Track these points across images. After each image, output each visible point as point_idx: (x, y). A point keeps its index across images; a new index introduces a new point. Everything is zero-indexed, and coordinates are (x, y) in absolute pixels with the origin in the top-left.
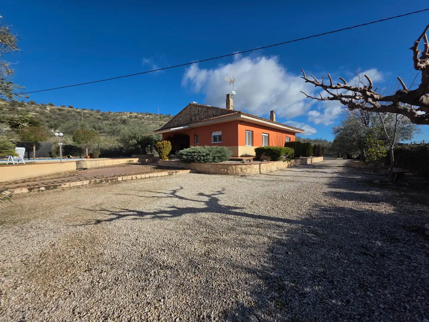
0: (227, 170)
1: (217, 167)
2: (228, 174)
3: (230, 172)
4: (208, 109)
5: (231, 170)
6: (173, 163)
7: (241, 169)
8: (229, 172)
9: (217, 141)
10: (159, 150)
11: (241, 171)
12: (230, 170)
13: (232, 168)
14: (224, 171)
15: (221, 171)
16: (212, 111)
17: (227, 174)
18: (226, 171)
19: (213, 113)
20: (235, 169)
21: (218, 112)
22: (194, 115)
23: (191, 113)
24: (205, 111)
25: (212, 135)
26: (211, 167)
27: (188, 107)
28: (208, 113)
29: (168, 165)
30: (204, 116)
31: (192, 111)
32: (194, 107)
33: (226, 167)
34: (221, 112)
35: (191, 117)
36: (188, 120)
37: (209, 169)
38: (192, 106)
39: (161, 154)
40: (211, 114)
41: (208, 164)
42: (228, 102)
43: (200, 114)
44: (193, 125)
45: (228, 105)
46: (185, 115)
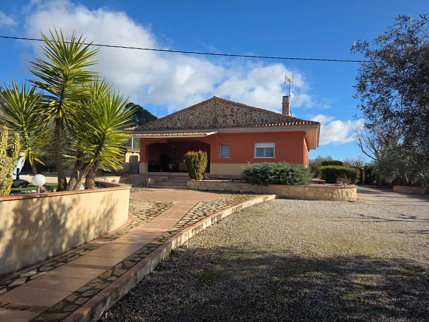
0: (333, 194)
1: (319, 191)
2: (334, 200)
3: (336, 197)
4: (252, 111)
5: (337, 194)
7: (346, 193)
8: (334, 197)
11: (347, 195)
12: (335, 195)
13: (338, 192)
14: (328, 195)
15: (324, 195)
16: (260, 114)
17: (331, 199)
18: (330, 195)
19: (260, 117)
20: (341, 194)
21: (271, 117)
22: (223, 115)
23: (217, 111)
24: (245, 113)
25: (255, 147)
26: (309, 191)
27: (211, 102)
28: (251, 115)
29: (213, 188)
30: (242, 119)
31: (217, 109)
32: (223, 104)
33: (331, 190)
34: (276, 118)
35: (215, 118)
36: (209, 122)
37: (305, 193)
38: (219, 102)
39: (197, 171)
40: (258, 118)
41: (303, 187)
42: (286, 106)
43: (235, 116)
44: (229, 131)
45: (285, 109)
46: (201, 112)
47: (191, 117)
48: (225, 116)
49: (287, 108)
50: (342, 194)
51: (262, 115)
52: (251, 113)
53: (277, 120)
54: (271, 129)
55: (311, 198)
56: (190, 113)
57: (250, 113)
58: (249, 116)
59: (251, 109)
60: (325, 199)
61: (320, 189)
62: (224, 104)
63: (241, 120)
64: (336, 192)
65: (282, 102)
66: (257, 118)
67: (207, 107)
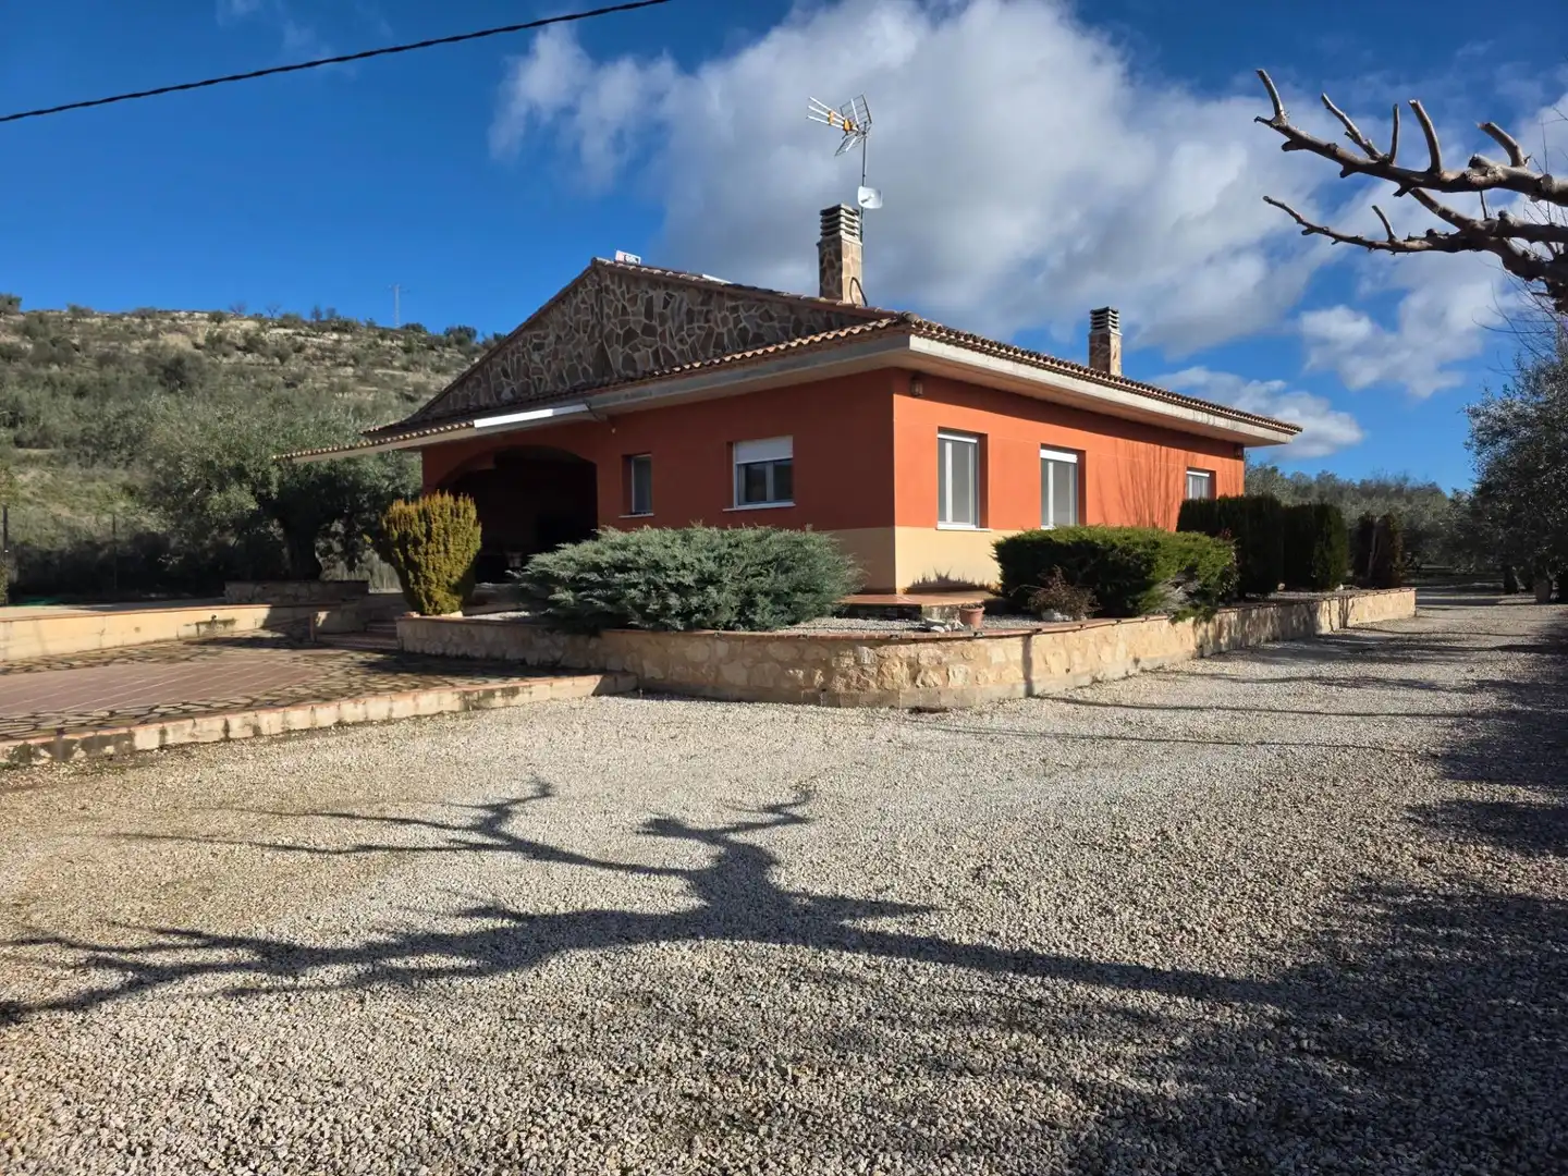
0: (829, 673)
1: (767, 656)
2: (834, 701)
3: (848, 686)
4: (706, 301)
5: (854, 673)
6: (489, 634)
7: (910, 666)
8: (839, 685)
9: (763, 499)
10: (404, 551)
11: (914, 679)
12: (844, 675)
13: (858, 661)
14: (809, 677)
15: (790, 679)
16: (735, 309)
17: (824, 697)
18: (819, 678)
19: (737, 321)
20: (874, 670)
21: (771, 319)
22: (621, 332)
23: (605, 321)
24: (690, 312)
25: (736, 462)
26: (732, 657)
27: (586, 286)
28: (707, 321)
29: (457, 646)
30: (681, 341)
31: (606, 310)
32: (620, 287)
33: (824, 653)
34: (789, 318)
35: (602, 350)
36: (585, 369)
37: (718, 672)
38: (608, 282)
39: (416, 577)
40: (730, 331)
41: (709, 641)
42: (833, 258)
43: (660, 330)
44: (617, 398)
45: (828, 273)
46: (562, 334)
47: (536, 357)
48: (630, 335)
49: (837, 265)
50: (880, 671)
51: (742, 313)
52: (708, 312)
53: (791, 325)
54: (746, 375)
55: (737, 693)
56: (535, 341)
57: (705, 309)
58: (702, 324)
59: (706, 291)
60: (794, 697)
61: (771, 648)
62: (624, 287)
63: (679, 347)
64: (849, 661)
65: (819, 238)
66: (724, 330)
67: (577, 311)
